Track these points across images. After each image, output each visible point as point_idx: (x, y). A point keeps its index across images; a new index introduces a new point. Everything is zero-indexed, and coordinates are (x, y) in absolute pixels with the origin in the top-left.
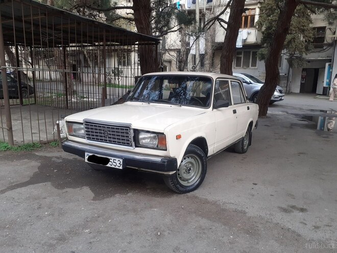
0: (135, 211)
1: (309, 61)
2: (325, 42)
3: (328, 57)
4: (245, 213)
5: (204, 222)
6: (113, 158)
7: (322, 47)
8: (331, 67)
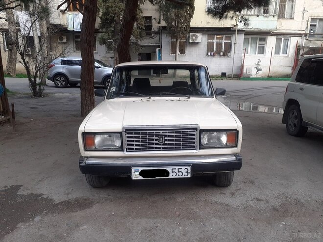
3: (156, 43)
7: (151, 35)
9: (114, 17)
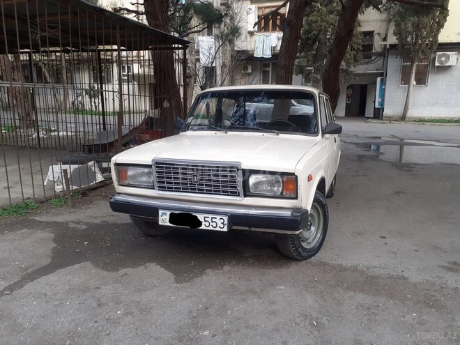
0: (253, 292)
1: (359, 75)
2: (374, 51)
3: (377, 70)
4: (406, 279)
5: (360, 297)
7: (370, 57)
8: (383, 82)
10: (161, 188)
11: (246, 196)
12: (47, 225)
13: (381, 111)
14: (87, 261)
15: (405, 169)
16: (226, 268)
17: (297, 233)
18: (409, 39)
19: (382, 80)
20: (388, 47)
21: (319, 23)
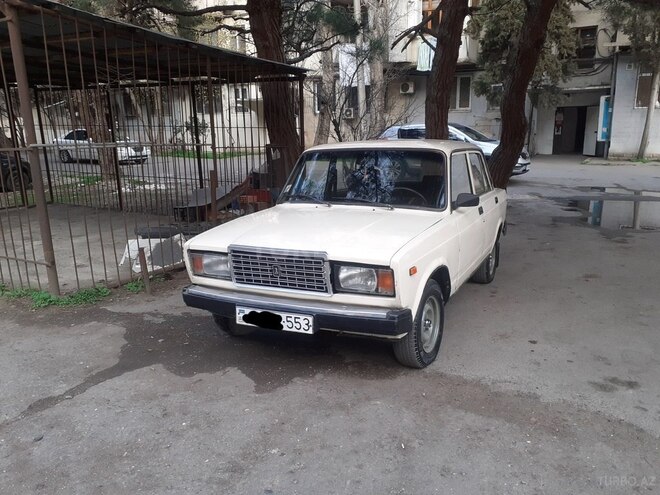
0: (342, 407)
1: (568, 94)
2: (597, 56)
3: (602, 84)
4: (536, 397)
5: (471, 419)
6: (293, 316)
7: (592, 66)
8: (610, 103)
9: (509, 36)
10: (239, 281)
11: (335, 292)
12: (120, 316)
13: (606, 146)
14: (159, 362)
15: (617, 238)
16: (319, 376)
17: (400, 337)
18: (648, 39)
19: (607, 100)
20: (617, 50)
21: (509, 21)
